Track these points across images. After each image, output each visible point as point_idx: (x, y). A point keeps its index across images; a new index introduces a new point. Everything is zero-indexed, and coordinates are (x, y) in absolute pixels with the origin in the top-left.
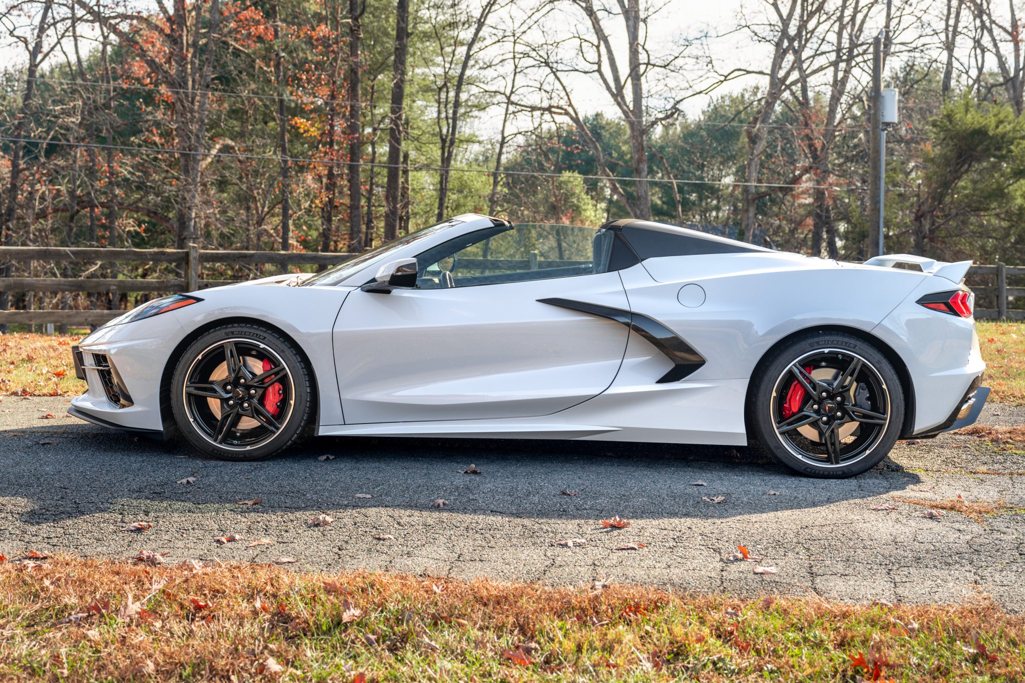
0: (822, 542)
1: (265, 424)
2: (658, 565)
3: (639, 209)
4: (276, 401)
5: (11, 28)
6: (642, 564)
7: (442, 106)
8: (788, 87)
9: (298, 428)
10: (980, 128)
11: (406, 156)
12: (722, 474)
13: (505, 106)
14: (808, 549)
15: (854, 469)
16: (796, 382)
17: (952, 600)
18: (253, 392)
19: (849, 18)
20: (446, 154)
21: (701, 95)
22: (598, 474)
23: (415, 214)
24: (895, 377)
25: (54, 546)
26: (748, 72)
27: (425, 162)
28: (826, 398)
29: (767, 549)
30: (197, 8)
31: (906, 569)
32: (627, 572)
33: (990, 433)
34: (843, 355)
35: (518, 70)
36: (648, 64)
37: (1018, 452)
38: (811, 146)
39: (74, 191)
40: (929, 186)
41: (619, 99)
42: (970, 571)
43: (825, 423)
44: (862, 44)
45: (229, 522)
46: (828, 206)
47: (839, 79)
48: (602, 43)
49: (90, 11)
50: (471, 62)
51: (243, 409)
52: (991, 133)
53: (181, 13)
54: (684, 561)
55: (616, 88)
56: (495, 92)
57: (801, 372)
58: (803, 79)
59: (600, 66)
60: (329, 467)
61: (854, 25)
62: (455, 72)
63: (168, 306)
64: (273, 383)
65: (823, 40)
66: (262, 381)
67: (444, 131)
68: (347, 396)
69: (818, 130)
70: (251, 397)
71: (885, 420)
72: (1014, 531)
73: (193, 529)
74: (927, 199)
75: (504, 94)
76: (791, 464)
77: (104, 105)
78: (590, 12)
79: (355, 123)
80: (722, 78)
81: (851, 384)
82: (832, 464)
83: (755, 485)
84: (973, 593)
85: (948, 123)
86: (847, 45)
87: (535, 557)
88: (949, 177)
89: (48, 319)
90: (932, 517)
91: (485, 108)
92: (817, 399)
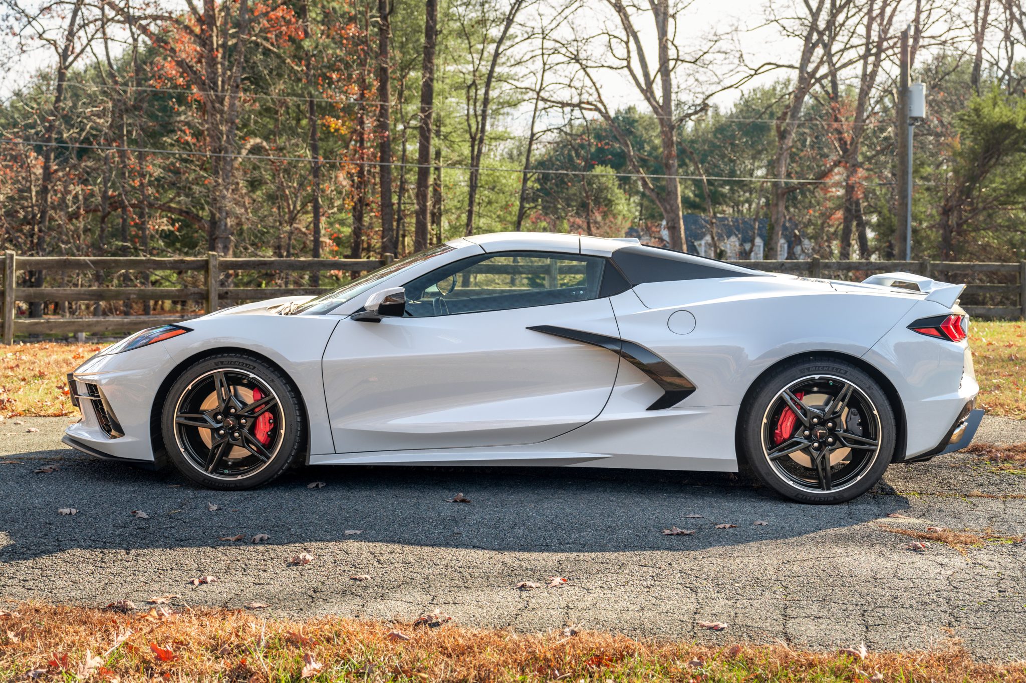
0: (801, 579)
1: (256, 454)
2: (632, 607)
3: (669, 204)
4: (268, 429)
5: (41, 31)
6: (616, 607)
7: (471, 102)
8: (819, 80)
9: (288, 458)
10: (1008, 122)
11: (438, 154)
12: (713, 500)
13: (534, 101)
14: (786, 587)
15: (846, 495)
16: (787, 408)
17: (922, 645)
18: (243, 421)
19: (878, 11)
20: (476, 153)
21: (732, 89)
22: (589, 501)
23: (447, 211)
24: (886, 403)
25: (29, 589)
26: (778, 66)
27: (458, 159)
28: (817, 424)
29: (744, 587)
30: (225, 8)
31: (881, 609)
32: (599, 616)
33: (990, 452)
34: (834, 381)
35: (547, 67)
36: (677, 60)
37: (1016, 472)
38: (841, 140)
39: (106, 192)
40: (957, 180)
41: (648, 94)
42: (946, 612)
43: (816, 449)
44: (891, 38)
45: (208, 561)
46: (858, 200)
47: (868, 73)
48: (631, 38)
49: (120, 11)
50: (500, 61)
51: (235, 439)
52: (1019, 127)
53: (211, 13)
54: (659, 602)
55: (646, 84)
56: (526, 88)
57: (791, 399)
58: (833, 73)
59: (629, 62)
60: (319, 496)
61: (882, 19)
62: (484, 69)
63: (158, 336)
64: (263, 413)
65: (853, 33)
66: (252, 410)
67: (474, 129)
68: (337, 424)
69: (847, 125)
70: (242, 426)
71: (877, 446)
72: (997, 565)
73: (172, 569)
74: (954, 193)
75: (534, 90)
76: (782, 491)
77: (133, 106)
78: (619, 8)
79: (384, 122)
80: (753, 72)
81: (842, 409)
82: (823, 490)
83: (745, 513)
84: (944, 639)
85: (975, 117)
86: (876, 39)
87: (509, 599)
88: (977, 172)
89: (69, 328)
90: (916, 549)
91: (515, 105)
92: (808, 425)
